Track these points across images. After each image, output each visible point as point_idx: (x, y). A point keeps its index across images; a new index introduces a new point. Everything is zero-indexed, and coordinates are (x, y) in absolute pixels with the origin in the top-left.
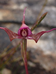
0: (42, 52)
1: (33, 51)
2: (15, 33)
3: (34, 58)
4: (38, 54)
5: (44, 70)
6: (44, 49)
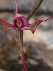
0: (45, 45)
1: (33, 46)
2: (9, 24)
3: (36, 54)
4: (41, 49)
5: (49, 68)
6: (47, 43)
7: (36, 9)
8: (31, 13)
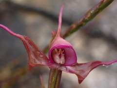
7: (85, 21)
8: (74, 26)
